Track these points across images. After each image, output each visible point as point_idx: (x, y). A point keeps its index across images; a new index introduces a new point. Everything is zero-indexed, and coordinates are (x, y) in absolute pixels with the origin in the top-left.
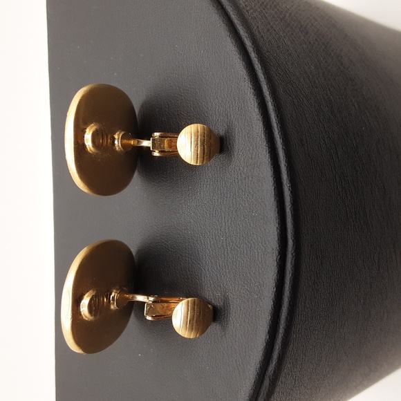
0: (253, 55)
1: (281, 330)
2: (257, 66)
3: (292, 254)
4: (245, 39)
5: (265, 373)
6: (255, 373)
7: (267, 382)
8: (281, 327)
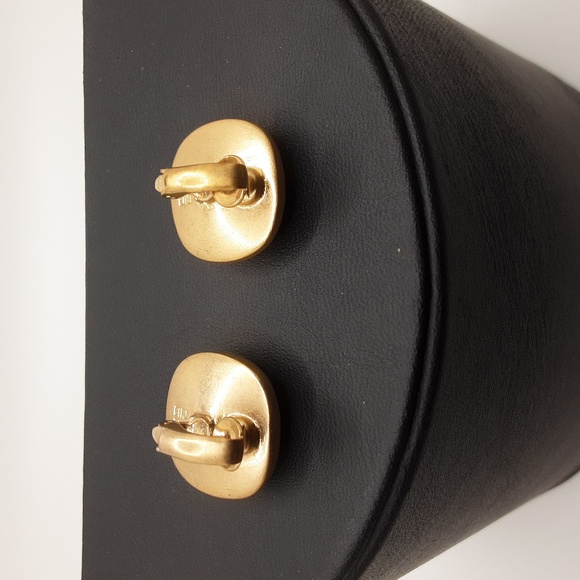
0: (387, 58)
1: (422, 405)
2: (393, 72)
3: (438, 307)
4: (377, 39)
5: (400, 463)
6: (388, 462)
7: (401, 474)
8: (422, 402)
